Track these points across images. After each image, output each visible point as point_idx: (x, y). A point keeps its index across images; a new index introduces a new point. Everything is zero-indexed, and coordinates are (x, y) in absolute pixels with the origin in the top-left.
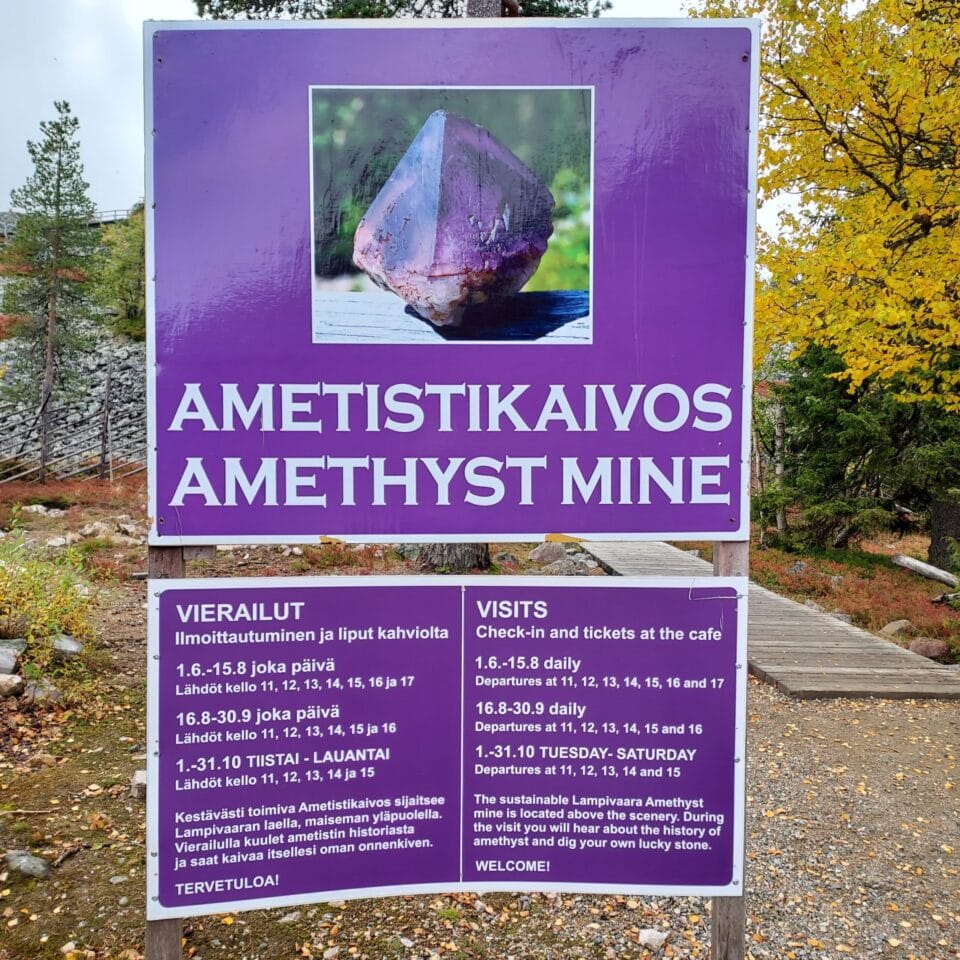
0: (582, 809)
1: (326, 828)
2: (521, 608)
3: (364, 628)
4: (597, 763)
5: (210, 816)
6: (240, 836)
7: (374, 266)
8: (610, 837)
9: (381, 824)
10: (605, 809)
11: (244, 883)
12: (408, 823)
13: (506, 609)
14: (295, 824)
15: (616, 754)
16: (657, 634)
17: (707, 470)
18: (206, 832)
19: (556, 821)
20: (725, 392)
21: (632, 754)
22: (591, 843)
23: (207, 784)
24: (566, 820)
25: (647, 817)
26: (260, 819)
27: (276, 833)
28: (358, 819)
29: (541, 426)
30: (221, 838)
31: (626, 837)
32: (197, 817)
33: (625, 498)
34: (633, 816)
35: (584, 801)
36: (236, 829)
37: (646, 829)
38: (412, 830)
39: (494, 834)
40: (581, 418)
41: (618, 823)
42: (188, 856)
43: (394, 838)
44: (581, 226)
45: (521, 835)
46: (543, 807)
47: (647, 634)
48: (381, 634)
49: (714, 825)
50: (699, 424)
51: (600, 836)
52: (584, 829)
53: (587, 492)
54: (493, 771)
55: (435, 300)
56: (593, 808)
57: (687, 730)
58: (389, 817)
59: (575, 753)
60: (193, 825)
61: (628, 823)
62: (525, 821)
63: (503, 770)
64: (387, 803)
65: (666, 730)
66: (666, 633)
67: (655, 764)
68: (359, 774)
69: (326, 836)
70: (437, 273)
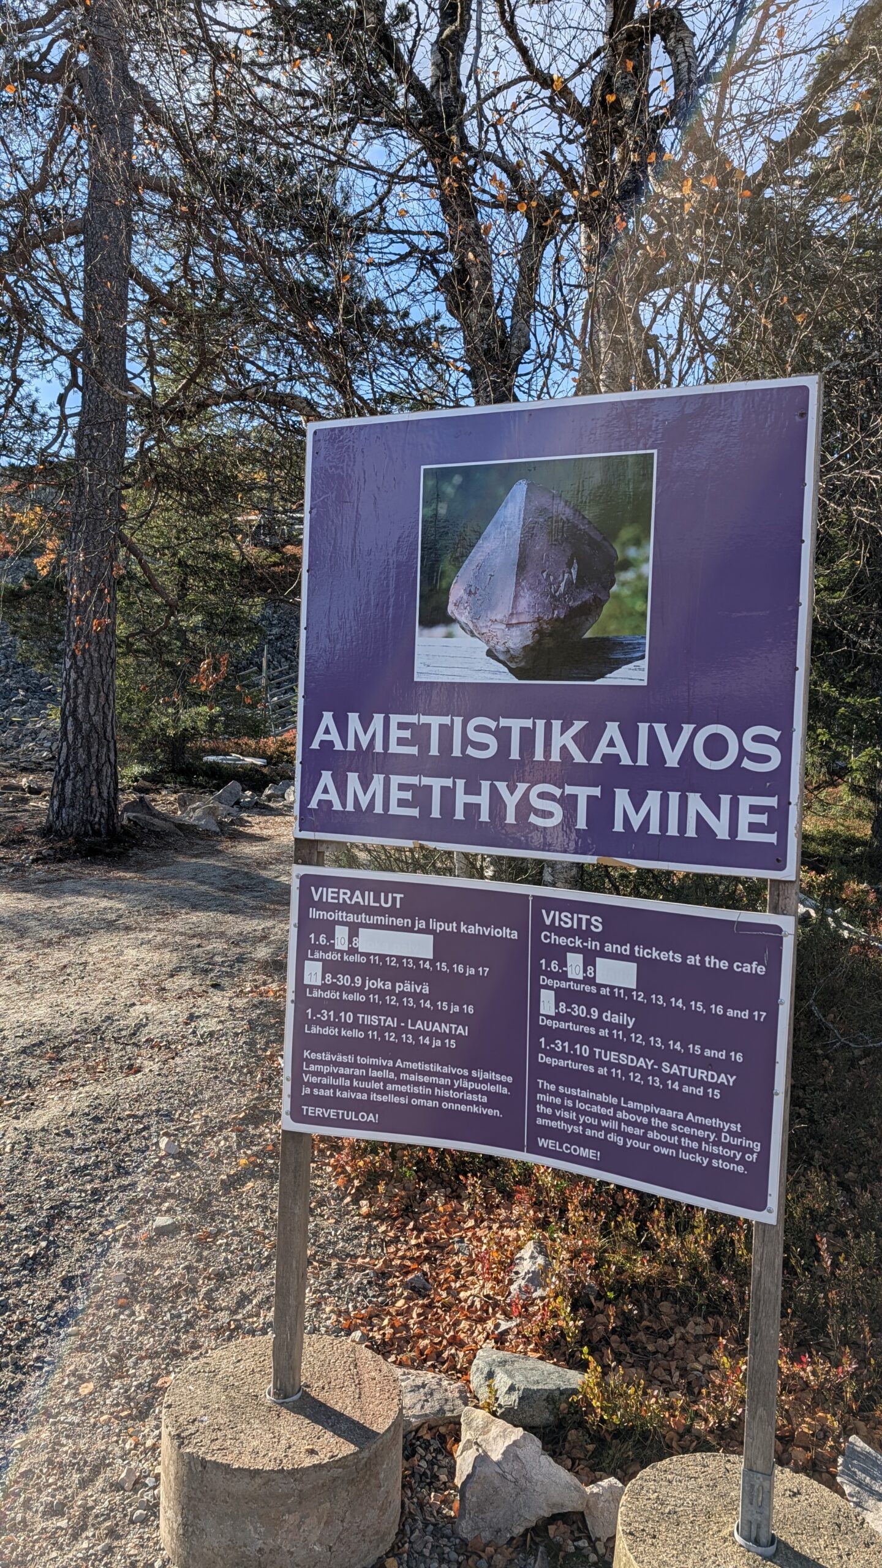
0: (630, 1111)
1: (416, 1084)
2: (580, 920)
3: (450, 922)
4: (645, 1073)
5: (329, 1057)
6: (350, 1077)
7: (463, 617)
8: (653, 1142)
9: (460, 1089)
10: (650, 1115)
11: (351, 1116)
12: (483, 1093)
13: (567, 920)
14: (392, 1076)
15: (660, 1067)
16: (702, 961)
17: (754, 809)
18: (326, 1069)
19: (606, 1118)
20: (775, 734)
21: (675, 1069)
22: (637, 1144)
23: (327, 1031)
24: (614, 1118)
25: (687, 1130)
26: (366, 1067)
27: (377, 1080)
28: (442, 1081)
29: (597, 759)
30: (336, 1076)
31: (666, 1145)
32: (319, 1056)
33: (673, 830)
34: (674, 1127)
35: (631, 1105)
36: (348, 1071)
37: (685, 1142)
38: (485, 1099)
39: (553, 1117)
40: (633, 754)
41: (661, 1131)
42: (312, 1086)
43: (471, 1103)
44: (641, 577)
45: (576, 1123)
46: (596, 1103)
47: (693, 960)
48: (463, 928)
49: (752, 1151)
50: (747, 764)
51: (643, 1139)
52: (630, 1130)
53: (636, 821)
54: (554, 1062)
55: (510, 644)
56: (639, 1113)
57: (728, 1056)
58: (466, 1084)
59: (625, 1059)
60: (316, 1062)
61: (669, 1132)
62: (579, 1112)
63: (562, 1063)
64: (466, 1072)
65: (708, 1053)
66: (711, 961)
67: (697, 1083)
68: (443, 1044)
69: (416, 1090)
70: (514, 621)
